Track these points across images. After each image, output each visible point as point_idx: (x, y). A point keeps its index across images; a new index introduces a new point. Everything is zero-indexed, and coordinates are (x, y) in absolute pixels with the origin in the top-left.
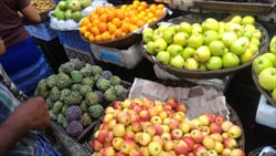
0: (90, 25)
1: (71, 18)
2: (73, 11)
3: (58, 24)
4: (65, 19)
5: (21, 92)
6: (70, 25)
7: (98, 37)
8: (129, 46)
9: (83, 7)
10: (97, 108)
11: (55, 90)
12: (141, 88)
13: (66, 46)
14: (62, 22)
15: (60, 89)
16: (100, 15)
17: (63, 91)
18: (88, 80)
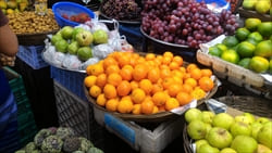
0: (103, 77)
1: (76, 54)
2: (80, 45)
3: (55, 56)
4: (66, 52)
6: (72, 62)
7: (113, 103)
9: (95, 43)
13: (56, 83)
14: (61, 55)
16: (121, 67)
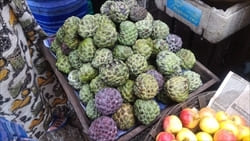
5: (39, 27)
8: (229, 6)
10: (150, 109)
11: (88, 45)
12: (237, 94)
15: (97, 48)
17: (100, 53)
18: (144, 46)
